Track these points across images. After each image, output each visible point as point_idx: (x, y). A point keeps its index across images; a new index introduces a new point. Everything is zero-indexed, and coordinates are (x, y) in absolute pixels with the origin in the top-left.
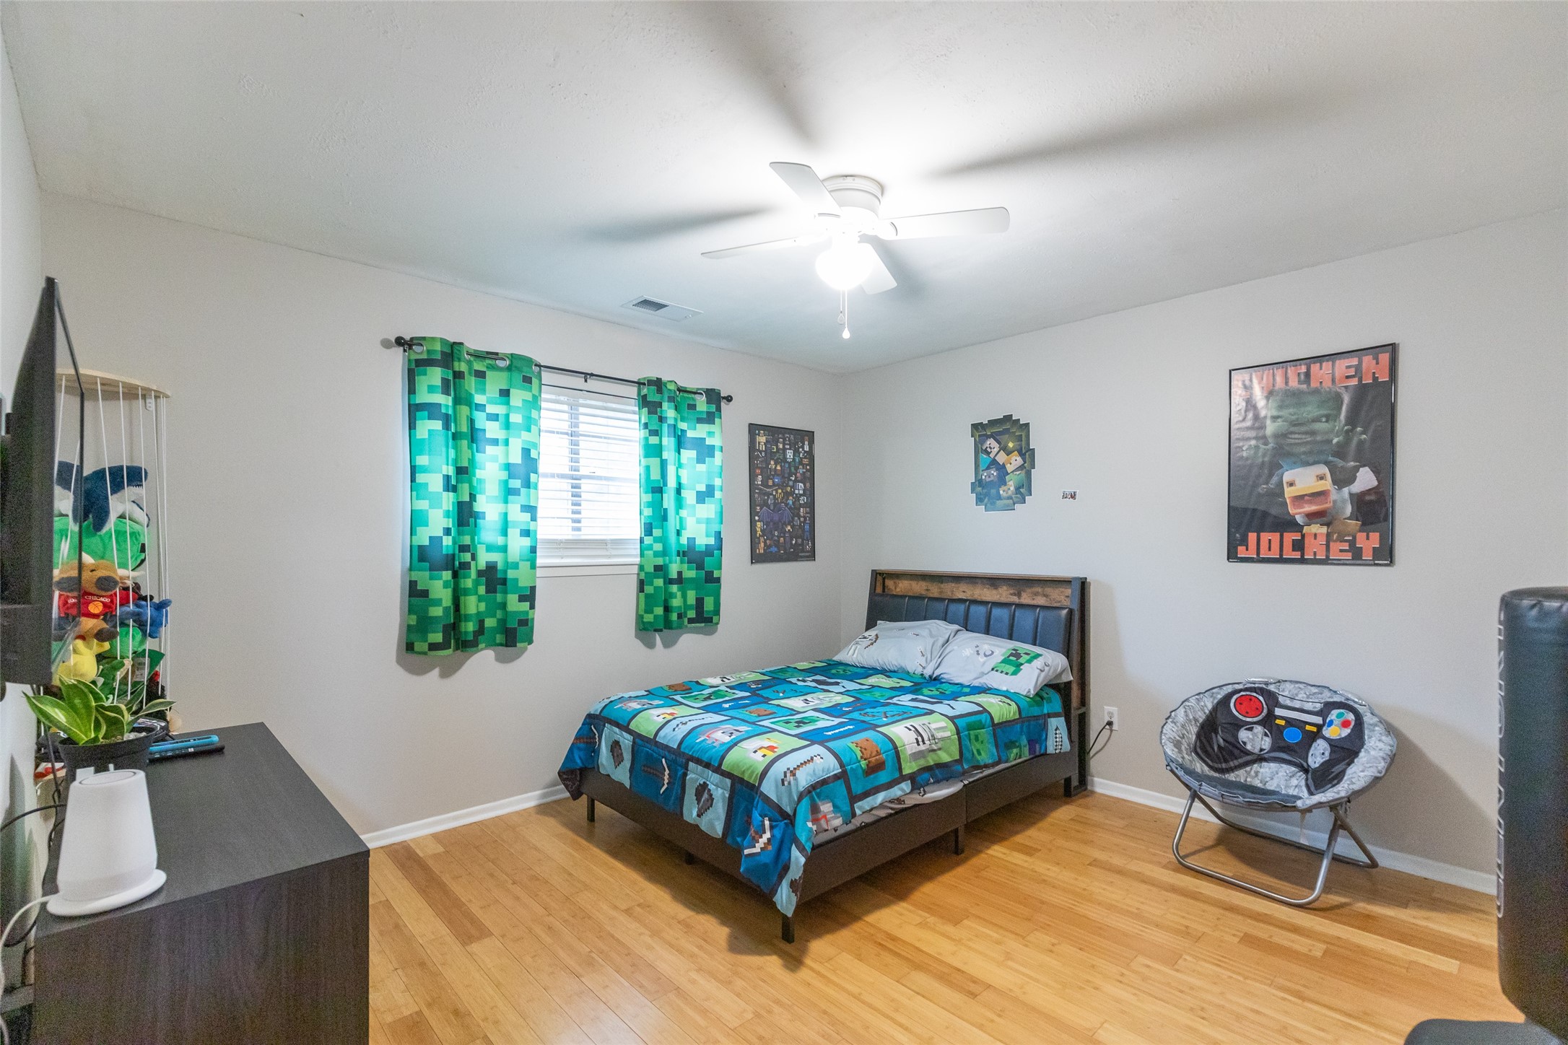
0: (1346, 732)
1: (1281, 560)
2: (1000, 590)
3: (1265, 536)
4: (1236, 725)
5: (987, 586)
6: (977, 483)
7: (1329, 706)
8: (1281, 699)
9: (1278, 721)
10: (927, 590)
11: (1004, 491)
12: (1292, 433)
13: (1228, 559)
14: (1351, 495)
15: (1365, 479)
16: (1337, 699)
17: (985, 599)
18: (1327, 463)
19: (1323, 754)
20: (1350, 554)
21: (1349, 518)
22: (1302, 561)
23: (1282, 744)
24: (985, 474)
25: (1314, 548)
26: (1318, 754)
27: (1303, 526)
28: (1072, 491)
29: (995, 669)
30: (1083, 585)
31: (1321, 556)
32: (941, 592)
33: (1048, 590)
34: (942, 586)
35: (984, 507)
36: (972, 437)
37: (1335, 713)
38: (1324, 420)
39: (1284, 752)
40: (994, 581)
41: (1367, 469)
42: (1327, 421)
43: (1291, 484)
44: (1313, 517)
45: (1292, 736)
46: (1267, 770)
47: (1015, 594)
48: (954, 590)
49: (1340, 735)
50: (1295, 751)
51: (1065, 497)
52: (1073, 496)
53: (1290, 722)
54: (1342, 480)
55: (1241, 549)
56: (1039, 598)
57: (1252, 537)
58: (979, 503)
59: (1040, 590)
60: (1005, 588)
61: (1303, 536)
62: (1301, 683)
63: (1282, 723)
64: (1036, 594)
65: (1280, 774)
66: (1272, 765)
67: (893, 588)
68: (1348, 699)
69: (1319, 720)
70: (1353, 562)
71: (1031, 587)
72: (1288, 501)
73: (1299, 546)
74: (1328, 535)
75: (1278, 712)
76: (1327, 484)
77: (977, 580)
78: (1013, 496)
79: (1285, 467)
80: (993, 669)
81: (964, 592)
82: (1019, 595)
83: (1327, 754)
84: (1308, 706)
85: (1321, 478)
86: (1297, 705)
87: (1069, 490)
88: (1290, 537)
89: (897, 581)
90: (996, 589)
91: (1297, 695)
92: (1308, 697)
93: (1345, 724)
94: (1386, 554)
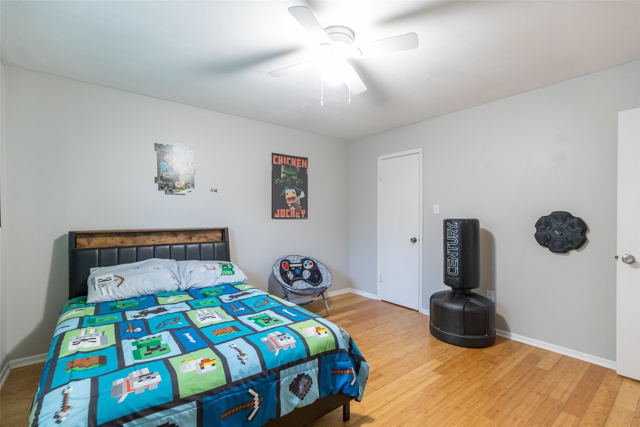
0: (312, 266)
1: (285, 218)
2: (179, 237)
3: (282, 210)
4: (285, 273)
5: (170, 236)
6: (159, 177)
7: (303, 261)
8: (291, 261)
9: (293, 269)
10: (122, 242)
11: (178, 184)
12: (288, 178)
13: (272, 218)
14: (300, 199)
15: (302, 195)
16: (303, 258)
17: (168, 243)
18: (295, 189)
19: (309, 274)
20: (300, 216)
21: (300, 205)
22: (290, 218)
23: (297, 275)
24: (165, 174)
25: (293, 214)
26: (307, 274)
27: (290, 207)
28: (215, 188)
29: (223, 274)
30: (224, 232)
31: (294, 217)
32: (135, 242)
33: (207, 235)
34: (136, 238)
35: (164, 192)
36: (155, 150)
37: (306, 262)
38: (294, 176)
39: (298, 277)
40: (174, 233)
41: (303, 191)
42: (295, 176)
43: (287, 194)
44: (292, 204)
45: (298, 272)
46: (296, 284)
47: (188, 238)
48: (146, 240)
49: (311, 267)
50: (300, 276)
51: (212, 191)
52: (216, 191)
53: (296, 268)
54: (298, 194)
55: (276, 214)
56: (202, 239)
57: (278, 210)
58: (161, 189)
59: (202, 235)
60: (182, 236)
61: (290, 210)
62: (292, 255)
63: (294, 269)
64: (201, 237)
65: (300, 284)
66: (296, 282)
67: (87, 244)
68: (306, 257)
69: (301, 265)
70: (300, 218)
71: (197, 234)
72: (287, 199)
73: (289, 213)
74: (295, 210)
75: (291, 266)
76: (295, 195)
77: (163, 233)
78: (184, 188)
79: (286, 189)
80: (222, 275)
81: (153, 240)
82: (191, 238)
83: (310, 273)
84: (298, 262)
85: (294, 193)
86: (295, 262)
87: (214, 188)
88: (288, 210)
89: (91, 239)
90: (176, 237)
91: (294, 259)
92: (297, 259)
93: (311, 264)
94: (306, 216)
